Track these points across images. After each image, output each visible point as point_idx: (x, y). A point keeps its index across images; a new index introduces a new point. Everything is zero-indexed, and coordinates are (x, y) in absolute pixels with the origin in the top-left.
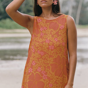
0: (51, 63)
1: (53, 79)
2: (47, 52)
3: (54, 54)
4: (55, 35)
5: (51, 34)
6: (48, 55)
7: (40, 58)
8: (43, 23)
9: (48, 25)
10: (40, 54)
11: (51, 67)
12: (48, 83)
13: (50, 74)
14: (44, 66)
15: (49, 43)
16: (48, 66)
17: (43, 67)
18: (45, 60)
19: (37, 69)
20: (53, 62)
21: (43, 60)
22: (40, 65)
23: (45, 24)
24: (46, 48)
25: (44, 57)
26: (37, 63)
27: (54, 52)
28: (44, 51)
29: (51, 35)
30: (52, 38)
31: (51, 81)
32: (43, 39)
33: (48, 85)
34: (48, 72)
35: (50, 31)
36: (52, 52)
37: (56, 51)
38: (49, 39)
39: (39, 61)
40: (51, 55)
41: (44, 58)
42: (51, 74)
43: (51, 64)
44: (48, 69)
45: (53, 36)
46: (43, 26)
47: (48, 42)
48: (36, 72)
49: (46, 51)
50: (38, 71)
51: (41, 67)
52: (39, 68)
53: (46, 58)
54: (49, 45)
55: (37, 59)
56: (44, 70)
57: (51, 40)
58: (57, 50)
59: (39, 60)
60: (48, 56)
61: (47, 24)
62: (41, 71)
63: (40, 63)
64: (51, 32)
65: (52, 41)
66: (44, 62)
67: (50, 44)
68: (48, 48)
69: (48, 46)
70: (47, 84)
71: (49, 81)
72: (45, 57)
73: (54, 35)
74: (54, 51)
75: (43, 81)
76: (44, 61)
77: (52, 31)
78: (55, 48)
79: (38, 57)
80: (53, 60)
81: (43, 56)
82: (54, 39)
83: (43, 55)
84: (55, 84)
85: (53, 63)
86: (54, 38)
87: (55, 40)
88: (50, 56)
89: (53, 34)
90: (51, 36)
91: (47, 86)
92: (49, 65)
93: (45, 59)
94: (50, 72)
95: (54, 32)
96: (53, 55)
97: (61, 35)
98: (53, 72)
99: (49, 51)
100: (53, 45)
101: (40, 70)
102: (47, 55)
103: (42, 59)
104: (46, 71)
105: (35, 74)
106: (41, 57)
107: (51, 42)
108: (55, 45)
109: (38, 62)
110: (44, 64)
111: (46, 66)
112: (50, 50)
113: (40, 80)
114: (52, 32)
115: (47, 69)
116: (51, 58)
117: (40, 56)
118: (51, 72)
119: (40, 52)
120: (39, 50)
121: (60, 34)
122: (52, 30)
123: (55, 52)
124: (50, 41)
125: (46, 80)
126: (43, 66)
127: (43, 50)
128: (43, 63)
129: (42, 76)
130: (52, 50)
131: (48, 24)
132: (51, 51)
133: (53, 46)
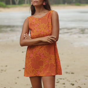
5: (43, 27)
8: (37, 21)
12: (45, 60)
32: (39, 33)
46: (37, 23)
47: (43, 33)
48: (36, 55)
50: (37, 54)
52: (38, 52)
56: (42, 52)
65: (45, 32)
89: (45, 27)
94: (46, 53)
95: (45, 25)
105: (35, 57)
113: (40, 60)
122: (43, 24)
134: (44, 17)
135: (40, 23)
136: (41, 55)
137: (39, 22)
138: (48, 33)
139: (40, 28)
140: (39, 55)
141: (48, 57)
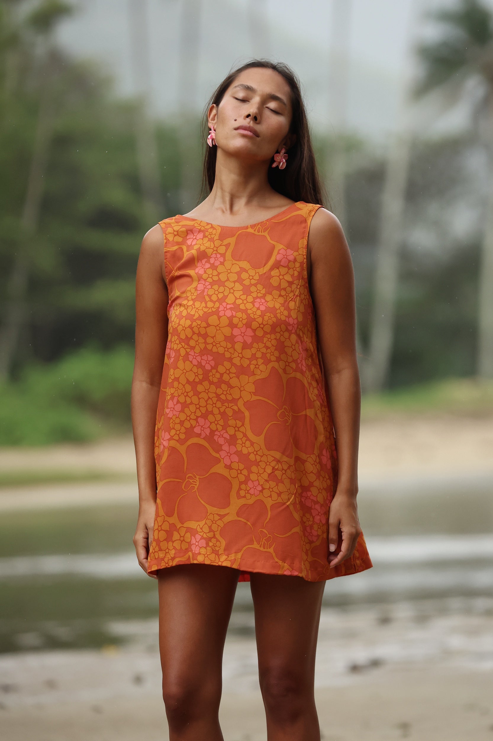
0: (247, 397)
1: (262, 465)
2: (227, 355)
3: (254, 362)
4: (255, 285)
5: (240, 280)
6: (233, 364)
7: (201, 382)
9: (228, 246)
10: (200, 365)
11: (247, 414)
12: (242, 478)
13: (248, 444)
14: (222, 410)
15: (231, 319)
16: (235, 408)
17: (218, 417)
18: (223, 386)
19: (192, 427)
20: (255, 394)
21: (213, 388)
22: (203, 410)
23: (217, 243)
24: (220, 338)
25: (218, 376)
26: (192, 403)
27: (254, 355)
28: (215, 350)
29: (238, 286)
30: (244, 297)
31: (254, 469)
32: (210, 304)
33: (243, 486)
34: (239, 435)
35: (236, 269)
36: (248, 353)
37: (264, 350)
38: (230, 299)
39: (197, 393)
40: (245, 365)
41: (215, 380)
42: (252, 444)
43: (245, 404)
44: (239, 423)
45: (247, 291)
46: (209, 252)
47: (229, 313)
48: (186, 440)
49: (221, 350)
50: (199, 435)
51: (211, 418)
52: (201, 421)
53: (226, 377)
54: (232, 325)
55: (188, 388)
56: (224, 428)
57: (242, 307)
58: (267, 348)
59: (200, 388)
60: (233, 370)
61: (226, 242)
62: (212, 432)
63: (203, 403)
64: (239, 274)
65: (245, 311)
66: (218, 396)
67: (235, 321)
68: (230, 339)
69: (227, 331)
70: (241, 483)
71: (245, 472)
72: (222, 375)
73: (251, 285)
74: (254, 351)
75: (225, 472)
76: (219, 391)
77: (243, 270)
78: (256, 339)
79: (191, 380)
80: (251, 388)
81: (214, 371)
82: (253, 303)
83: (212, 368)
84: (273, 484)
85: (255, 398)
86: (250, 299)
87: (257, 305)
88: (242, 371)
89: (247, 283)
90: (241, 288)
91: (240, 489)
92: (240, 403)
93: (221, 381)
94: (245, 435)
95: (252, 272)
96: (252, 367)
97: (279, 288)
98: (258, 435)
99: (233, 347)
100: (248, 325)
101: (208, 432)
102: (227, 364)
103: (211, 383)
104: (231, 431)
105: (182, 449)
106: (206, 377)
107: (239, 315)
108: (255, 325)
109: (195, 400)
110: (219, 404)
111: (230, 412)
112: (238, 347)
113: (213, 470)
114: (244, 275)
115: (231, 422)
116: (244, 378)
117: (200, 371)
118: (250, 434)
119: (199, 358)
120: (193, 348)
121: (275, 282)
122: (245, 264)
123: (259, 355)
124: (236, 308)
125: (235, 466)
126: (216, 411)
127: (209, 347)
128: (215, 400)
129: (217, 452)
130: (246, 346)
131: (232, 241)
132: (243, 349)
133: (249, 330)
134: (253, 226)
135: (223, 255)
136: (221, 441)
137: (222, 250)
138: (262, 316)
139: (220, 283)
140: (210, 438)
141: (257, 464)
